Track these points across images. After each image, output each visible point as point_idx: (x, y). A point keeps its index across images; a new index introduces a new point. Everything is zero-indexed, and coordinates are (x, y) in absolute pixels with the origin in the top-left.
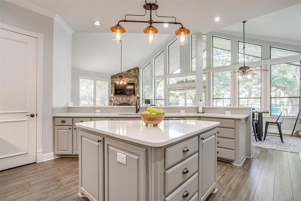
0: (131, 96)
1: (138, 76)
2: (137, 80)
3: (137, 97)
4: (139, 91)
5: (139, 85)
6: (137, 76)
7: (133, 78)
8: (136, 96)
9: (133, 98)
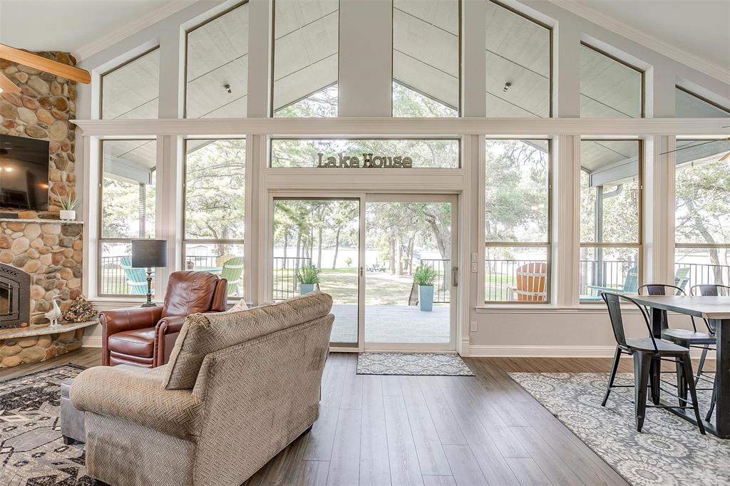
0: (16, 216)
1: (70, 104)
2: (63, 127)
3: (65, 227)
4: (77, 189)
5: (76, 156)
6: (61, 105)
7: (35, 110)
8: (57, 217)
9: (34, 232)
